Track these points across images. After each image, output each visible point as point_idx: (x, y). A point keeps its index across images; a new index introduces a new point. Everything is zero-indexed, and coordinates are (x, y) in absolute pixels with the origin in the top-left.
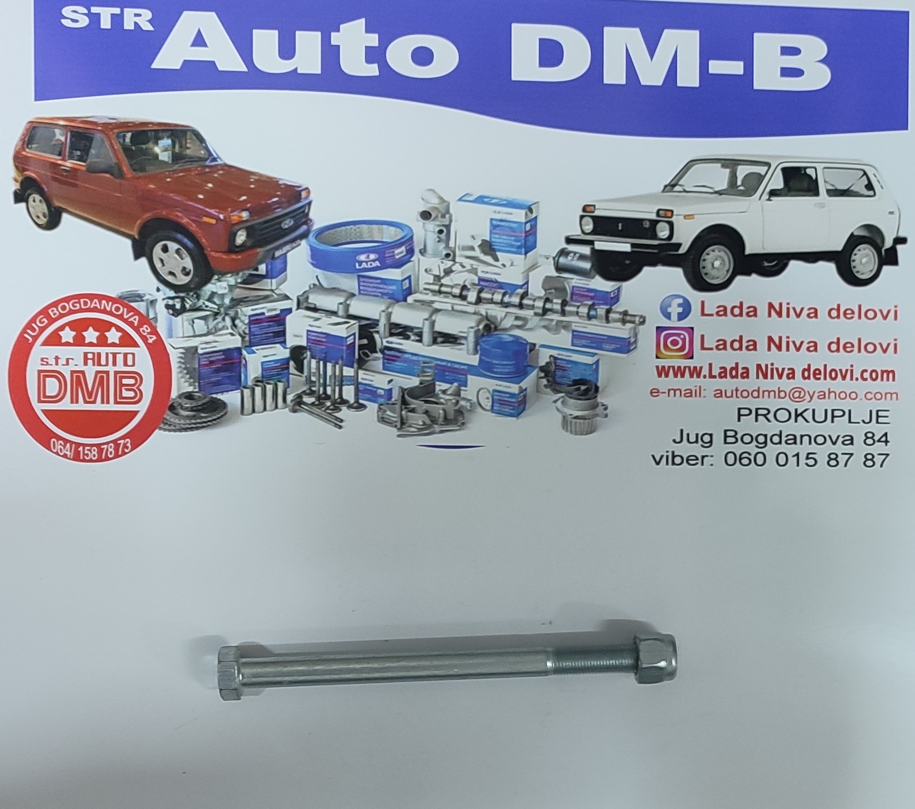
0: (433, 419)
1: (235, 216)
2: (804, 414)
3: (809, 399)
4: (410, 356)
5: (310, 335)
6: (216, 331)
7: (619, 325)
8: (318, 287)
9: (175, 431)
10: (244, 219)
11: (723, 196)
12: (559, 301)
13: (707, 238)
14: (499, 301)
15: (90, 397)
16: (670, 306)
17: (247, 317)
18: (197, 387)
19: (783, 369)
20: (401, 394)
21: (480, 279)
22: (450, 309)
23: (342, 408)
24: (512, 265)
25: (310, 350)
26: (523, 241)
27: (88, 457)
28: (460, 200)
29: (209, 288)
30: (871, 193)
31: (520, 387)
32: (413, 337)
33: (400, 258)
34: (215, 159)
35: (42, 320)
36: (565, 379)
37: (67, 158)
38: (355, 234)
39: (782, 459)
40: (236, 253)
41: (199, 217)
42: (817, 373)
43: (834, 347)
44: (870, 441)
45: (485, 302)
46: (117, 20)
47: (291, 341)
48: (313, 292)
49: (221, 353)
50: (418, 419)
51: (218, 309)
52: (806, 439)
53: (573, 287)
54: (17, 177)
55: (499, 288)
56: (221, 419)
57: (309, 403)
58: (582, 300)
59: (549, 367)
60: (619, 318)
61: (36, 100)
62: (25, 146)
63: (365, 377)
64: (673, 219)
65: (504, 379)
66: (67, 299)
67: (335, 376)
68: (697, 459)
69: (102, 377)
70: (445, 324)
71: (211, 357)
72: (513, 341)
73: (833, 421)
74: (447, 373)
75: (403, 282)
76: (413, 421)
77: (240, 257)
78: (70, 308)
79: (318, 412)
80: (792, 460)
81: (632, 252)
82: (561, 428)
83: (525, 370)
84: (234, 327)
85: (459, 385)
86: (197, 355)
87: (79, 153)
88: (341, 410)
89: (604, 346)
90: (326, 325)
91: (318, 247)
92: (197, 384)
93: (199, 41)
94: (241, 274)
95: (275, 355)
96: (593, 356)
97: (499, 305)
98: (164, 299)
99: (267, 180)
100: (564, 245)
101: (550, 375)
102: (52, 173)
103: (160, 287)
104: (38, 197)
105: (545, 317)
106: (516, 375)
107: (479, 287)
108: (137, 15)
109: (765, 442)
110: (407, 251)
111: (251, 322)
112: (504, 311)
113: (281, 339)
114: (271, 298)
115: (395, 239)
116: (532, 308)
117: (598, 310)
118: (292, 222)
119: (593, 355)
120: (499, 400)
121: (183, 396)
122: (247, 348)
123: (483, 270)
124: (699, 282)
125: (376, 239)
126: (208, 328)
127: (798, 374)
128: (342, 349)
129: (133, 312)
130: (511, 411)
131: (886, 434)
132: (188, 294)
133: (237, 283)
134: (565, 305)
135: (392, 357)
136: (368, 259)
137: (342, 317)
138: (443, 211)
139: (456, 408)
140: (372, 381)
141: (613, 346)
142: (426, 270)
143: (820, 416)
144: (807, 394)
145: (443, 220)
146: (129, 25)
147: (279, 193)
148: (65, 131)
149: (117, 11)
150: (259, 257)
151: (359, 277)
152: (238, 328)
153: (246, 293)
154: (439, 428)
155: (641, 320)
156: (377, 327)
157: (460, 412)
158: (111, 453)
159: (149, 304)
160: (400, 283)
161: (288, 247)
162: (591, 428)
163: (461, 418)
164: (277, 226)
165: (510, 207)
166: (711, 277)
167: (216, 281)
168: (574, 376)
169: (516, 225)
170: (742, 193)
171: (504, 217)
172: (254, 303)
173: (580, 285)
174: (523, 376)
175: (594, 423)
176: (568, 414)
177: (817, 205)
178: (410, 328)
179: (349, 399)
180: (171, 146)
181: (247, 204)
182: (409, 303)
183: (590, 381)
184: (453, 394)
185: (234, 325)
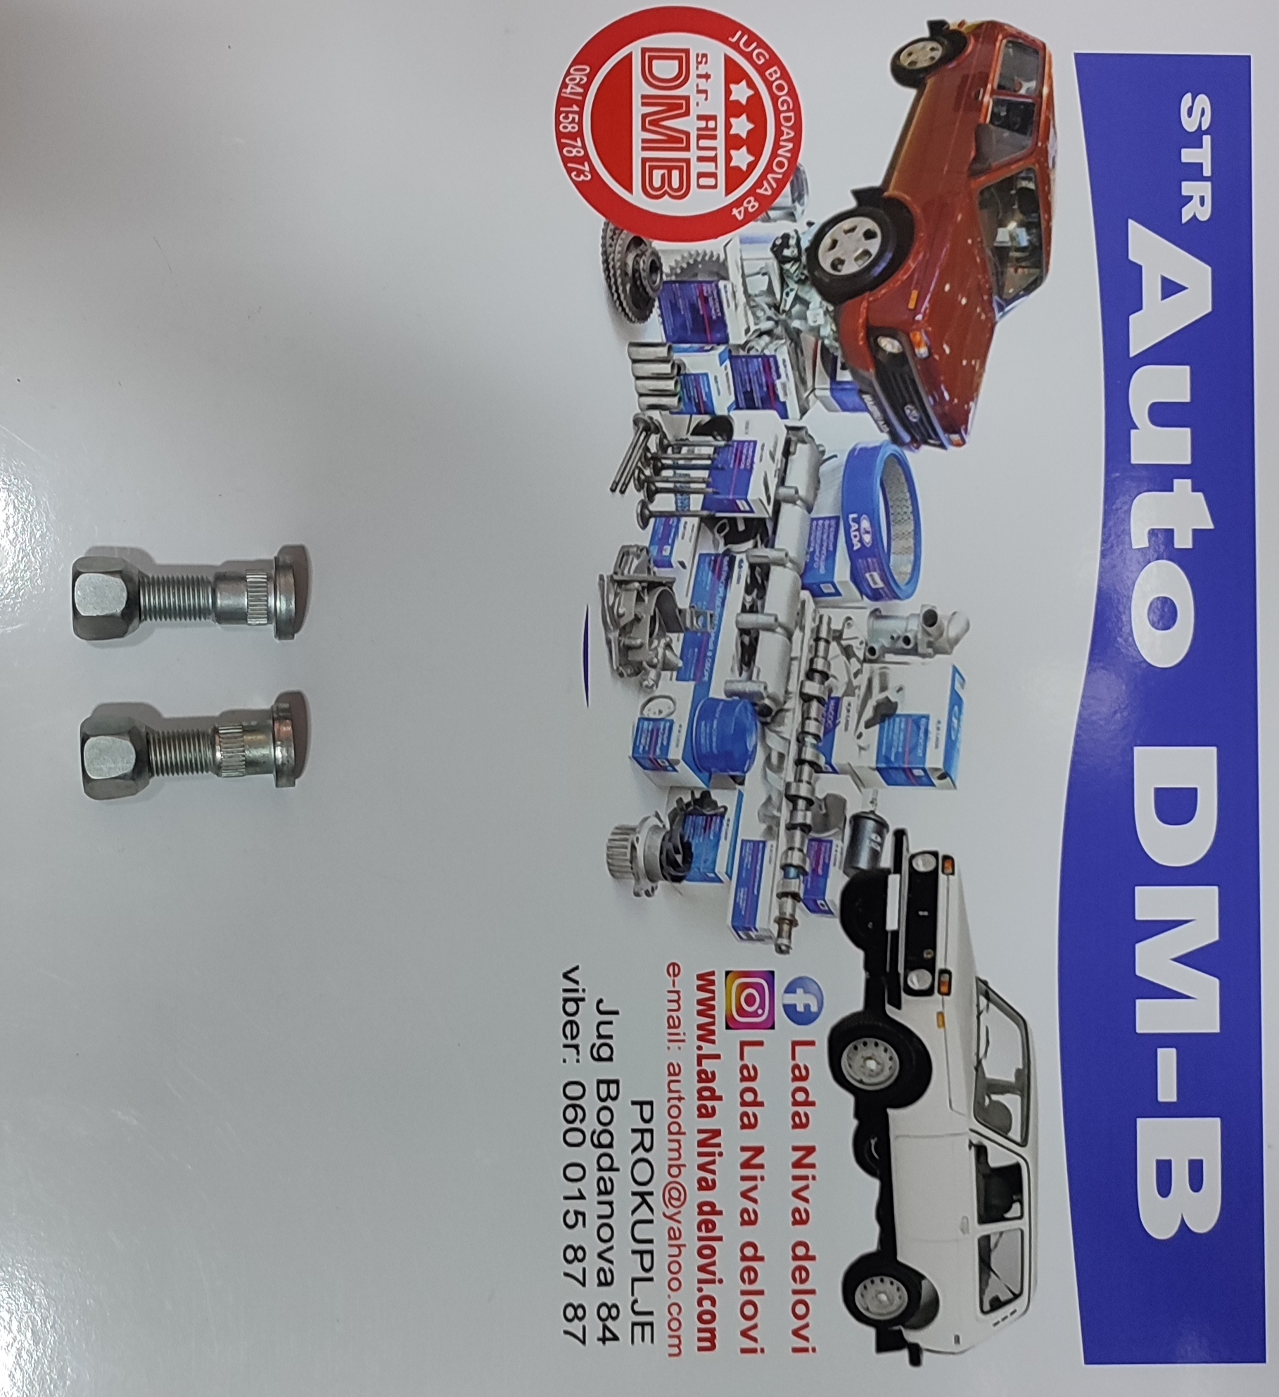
0: (628, 628)
1: (919, 336)
2: (644, 1207)
3: (667, 1214)
4: (721, 594)
5: (749, 445)
6: (752, 307)
7: (776, 913)
8: (820, 458)
9: (604, 245)
10: (916, 350)
11: (974, 1072)
12: (809, 821)
13: (911, 1048)
14: (806, 729)
15: (651, 123)
16: (805, 992)
17: (773, 353)
18: (669, 279)
19: (713, 1172)
20: (664, 582)
21: (838, 700)
22: (793, 655)
23: (642, 493)
24: (861, 748)
25: (726, 446)
26: (896, 765)
27: (564, 118)
28: (955, 670)
29: (814, 298)
30: (987, 1307)
31: (677, 762)
32: (749, 599)
33: (867, 580)
34: (1001, 308)
35: (761, 57)
36: (692, 830)
37: (995, 97)
38: (899, 513)
39: (574, 1173)
40: (867, 339)
41: (917, 283)
42: (710, 1226)
43: (749, 1252)
44: (604, 1312)
45: (805, 707)
46: (1194, 172)
47: (739, 418)
48: (812, 450)
49: (720, 314)
50: (626, 606)
51: (784, 311)
52: (606, 1210)
53: (831, 842)
54: (965, 27)
55: (825, 728)
56: (623, 313)
57: (649, 445)
58: (811, 857)
59: (709, 806)
60: (785, 914)
61: (1077, 55)
62: (1010, 39)
63: (689, 527)
64: (937, 995)
65: (689, 740)
66: (792, 93)
67: (689, 482)
68: (573, 1038)
69: (681, 141)
70: (769, 646)
71: (714, 299)
72: (747, 750)
73: (634, 1252)
74: (696, 650)
75: (830, 585)
76: (625, 599)
77: (861, 343)
78: (781, 96)
79: (635, 458)
80: (573, 1190)
81: (886, 932)
82: (616, 825)
83: (705, 769)
85: (680, 668)
86: (716, 278)
87: (1003, 114)
88: (639, 490)
89: (742, 890)
90: (764, 469)
91: (879, 457)
92: (673, 278)
93: (1170, 288)
94: (837, 345)
95: (719, 393)
96: (727, 873)
97: (800, 730)
98: (796, 232)
99: (975, 385)
100: (892, 828)
101: (697, 807)
102: (974, 75)
103: (813, 227)
104: (938, 54)
105: (784, 800)
106: (696, 759)
107: (826, 699)
108: (1202, 199)
109: (600, 1146)
110: (877, 589)
111: (766, 358)
112: (791, 736)
113: (742, 404)
114: (801, 388)
115: (893, 572)
116: (798, 778)
117: (798, 880)
118: (914, 420)
119: (729, 872)
120: (658, 730)
121: (656, 260)
122: (727, 352)
123: (852, 704)
124: (842, 1037)
125: (893, 543)
126: (756, 296)
127: (707, 1196)
128: (729, 494)
129: (777, 186)
130: (641, 747)
131: (615, 1338)
132: (804, 267)
133: (823, 338)
134: (802, 830)
135: (720, 567)
136: (863, 531)
137: (776, 493)
138: (937, 644)
139: (645, 664)
141: (742, 905)
142: (849, 618)
143: (641, 1232)
144: (676, 1210)
145: (925, 645)
146: (1188, 188)
147: (956, 401)
148: (1034, 95)
149: (1207, 172)
150: (862, 371)
151: (837, 518)
152: (757, 339)
153: (808, 352)
154: (614, 638)
155: (783, 948)
156: (763, 546)
157: (638, 670)
158: (570, 152)
159: (790, 211)
160: (829, 579)
161: (877, 414)
162: (619, 872)
163: (629, 671)
164: (908, 399)
165: (946, 745)
166: (850, 1055)
167: (825, 309)
168: (696, 844)
169: (921, 755)
170: (979, 1103)
171: (932, 736)
172: (794, 361)
173: (833, 852)
174: (694, 767)
175: (626, 876)
176: (638, 835)
177: (965, 1220)
178: (762, 595)
179: (655, 502)
180: (1018, 246)
181: (938, 354)
182: (799, 593)
183: (689, 869)
184: (666, 661)
185: (761, 334)
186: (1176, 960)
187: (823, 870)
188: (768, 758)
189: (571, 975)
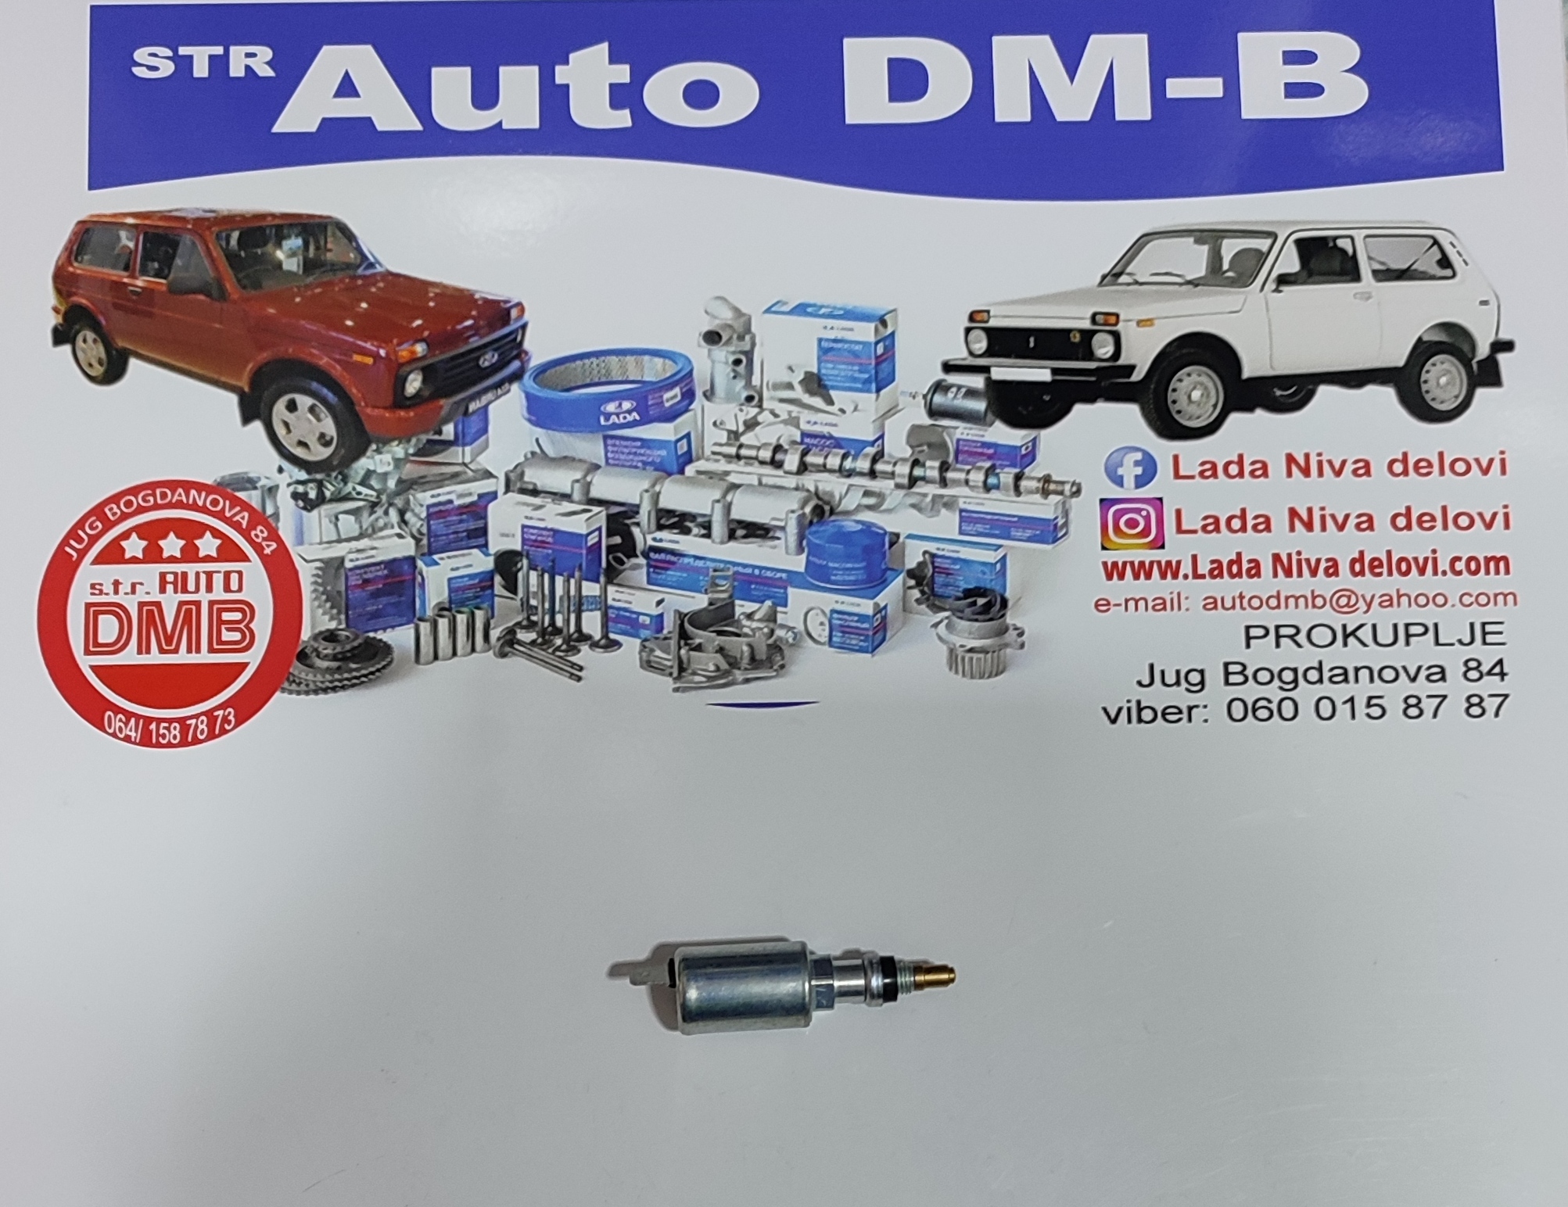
0: (732, 660)
1: (404, 353)
2: (1359, 633)
3: (1365, 608)
4: (692, 560)
5: (526, 533)
6: (374, 532)
7: (1038, 497)
8: (539, 457)
9: (307, 693)
10: (419, 355)
11: (1199, 288)
12: (937, 464)
13: (1178, 354)
14: (837, 468)
15: (169, 643)
16: (1121, 465)
17: (424, 508)
18: (344, 622)
19: (1318, 561)
20: (679, 622)
21: (804, 435)
22: (756, 483)
23: (581, 648)
24: (856, 409)
25: (528, 557)
26: (873, 372)
27: (164, 738)
28: (768, 311)
29: (363, 464)
30: (1448, 272)
31: (876, 605)
32: (695, 530)
33: (672, 406)
34: (371, 265)
35: (94, 525)
36: (951, 588)
37: (137, 274)
38: (599, 372)
39: (1326, 708)
40: (407, 408)
41: (345, 355)
42: (1376, 564)
43: (1401, 522)
44: (1474, 675)
45: (813, 469)
46: (219, 64)
47: (496, 544)
48: (531, 465)
49: (383, 566)
50: (707, 662)
51: (378, 497)
52: (1364, 674)
53: (958, 440)
54: (60, 307)
55: (835, 447)
56: (383, 671)
57: (528, 641)
58: (975, 460)
59: (923, 571)
60: (1037, 488)
61: (91, 188)
62: (73, 258)
63: (618, 596)
64: (1120, 327)
65: (852, 593)
66: (134, 491)
67: (569, 597)
68: (1180, 712)
69: (189, 612)
70: (747, 508)
71: (366, 573)
72: (861, 531)
73: (1408, 643)
74: (753, 586)
75: (679, 444)
76: (699, 664)
77: (412, 414)
78: (138, 503)
79: (542, 655)
80: (1344, 710)
81: (1054, 381)
82: (947, 669)
83: (883, 575)
84: (404, 527)
85: (773, 603)
86: (342, 571)
87: (156, 265)
88: (579, 651)
89: (1012, 534)
90: (552, 517)
91: (537, 393)
92: (343, 617)
93: (347, 88)
94: (414, 440)
95: (470, 566)
96: (996, 550)
97: (837, 474)
98: (289, 485)
99: (457, 294)
100: (940, 375)
101: (925, 582)
102: (114, 296)
103: (283, 467)
104: (90, 336)
105: (914, 490)
106: (868, 585)
107: (802, 447)
108: (249, 55)
109: (1295, 681)
110: (683, 395)
111: (429, 516)
112: (844, 484)
113: (481, 541)
114: (463, 477)
115: (663, 377)
116: (890, 476)
117: (1001, 475)
118: (496, 356)
119: (995, 548)
120: (841, 626)
121: (322, 636)
122: (424, 558)
123: (808, 419)
124: (1168, 426)
125: (631, 378)
126: (361, 527)
127: (1344, 567)
128: (581, 554)
129: (238, 506)
130: (862, 644)
131: (1500, 662)
132: (329, 475)
133: (407, 454)
134: (947, 470)
135: (661, 562)
136: (619, 410)
137: (579, 503)
138: (741, 330)
139: (770, 641)
140: (630, 603)
141: (1028, 533)
142: (715, 424)
143: (1385, 636)
144: (1361, 600)
145: (741, 343)
146: (236, 70)
147: (474, 313)
148: (135, 234)
149: (219, 50)
150: (443, 413)
151: (605, 438)
152: (409, 526)
153: (423, 470)
154: (742, 675)
155: (1074, 489)
156: (637, 516)
157: (776, 648)
158: (202, 732)
159: (266, 492)
160: (673, 446)
161: (490, 396)
162: (998, 666)
163: (779, 658)
164: (472, 364)
165: (849, 319)
166: (1187, 417)
167: (375, 453)
168: (966, 583)
169: (861, 346)
170: (1232, 282)
171: (840, 335)
172: (435, 485)
173: (969, 437)
174: (880, 587)
175: (1002, 658)
176: (958, 645)
177: (1358, 296)
178: (693, 517)
179: (592, 633)
180: (302, 248)
181: (422, 332)
182: (688, 478)
183: (993, 591)
184: (765, 619)
185: (404, 522)
186: (1072, 79)
187: (989, 448)
188: (870, 508)
189: (1113, 716)
